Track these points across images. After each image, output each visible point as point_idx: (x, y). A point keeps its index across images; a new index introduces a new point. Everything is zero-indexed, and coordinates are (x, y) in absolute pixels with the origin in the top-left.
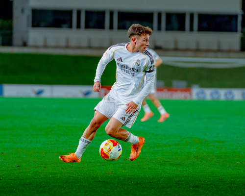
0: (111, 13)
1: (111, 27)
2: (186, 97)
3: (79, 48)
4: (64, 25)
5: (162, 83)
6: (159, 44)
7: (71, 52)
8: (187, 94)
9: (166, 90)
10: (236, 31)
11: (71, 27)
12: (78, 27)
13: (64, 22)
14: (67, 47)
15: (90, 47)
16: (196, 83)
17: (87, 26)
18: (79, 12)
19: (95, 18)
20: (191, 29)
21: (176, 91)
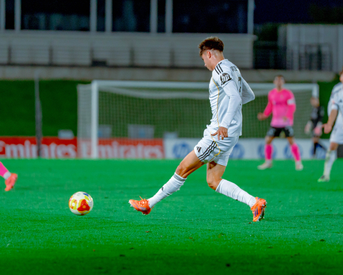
2: (153, 155)
5: (108, 130)
6: (100, 56)
8: (156, 150)
9: (115, 144)
10: (245, 31)
16: (171, 130)
20: (161, 29)
21: (135, 144)
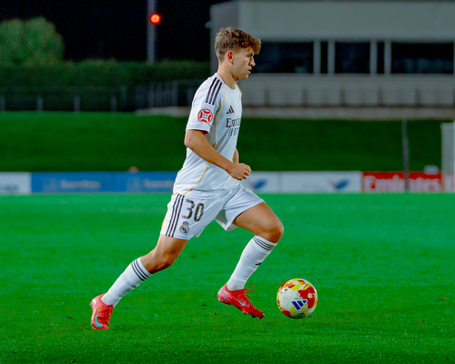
0: (381, 46)
1: (380, 70)
3: (326, 106)
4: (299, 69)
7: (312, 114)
11: (310, 70)
12: (324, 70)
13: (300, 63)
14: (305, 106)
15: (344, 106)
17: (339, 69)
18: (324, 45)
19: (352, 55)
